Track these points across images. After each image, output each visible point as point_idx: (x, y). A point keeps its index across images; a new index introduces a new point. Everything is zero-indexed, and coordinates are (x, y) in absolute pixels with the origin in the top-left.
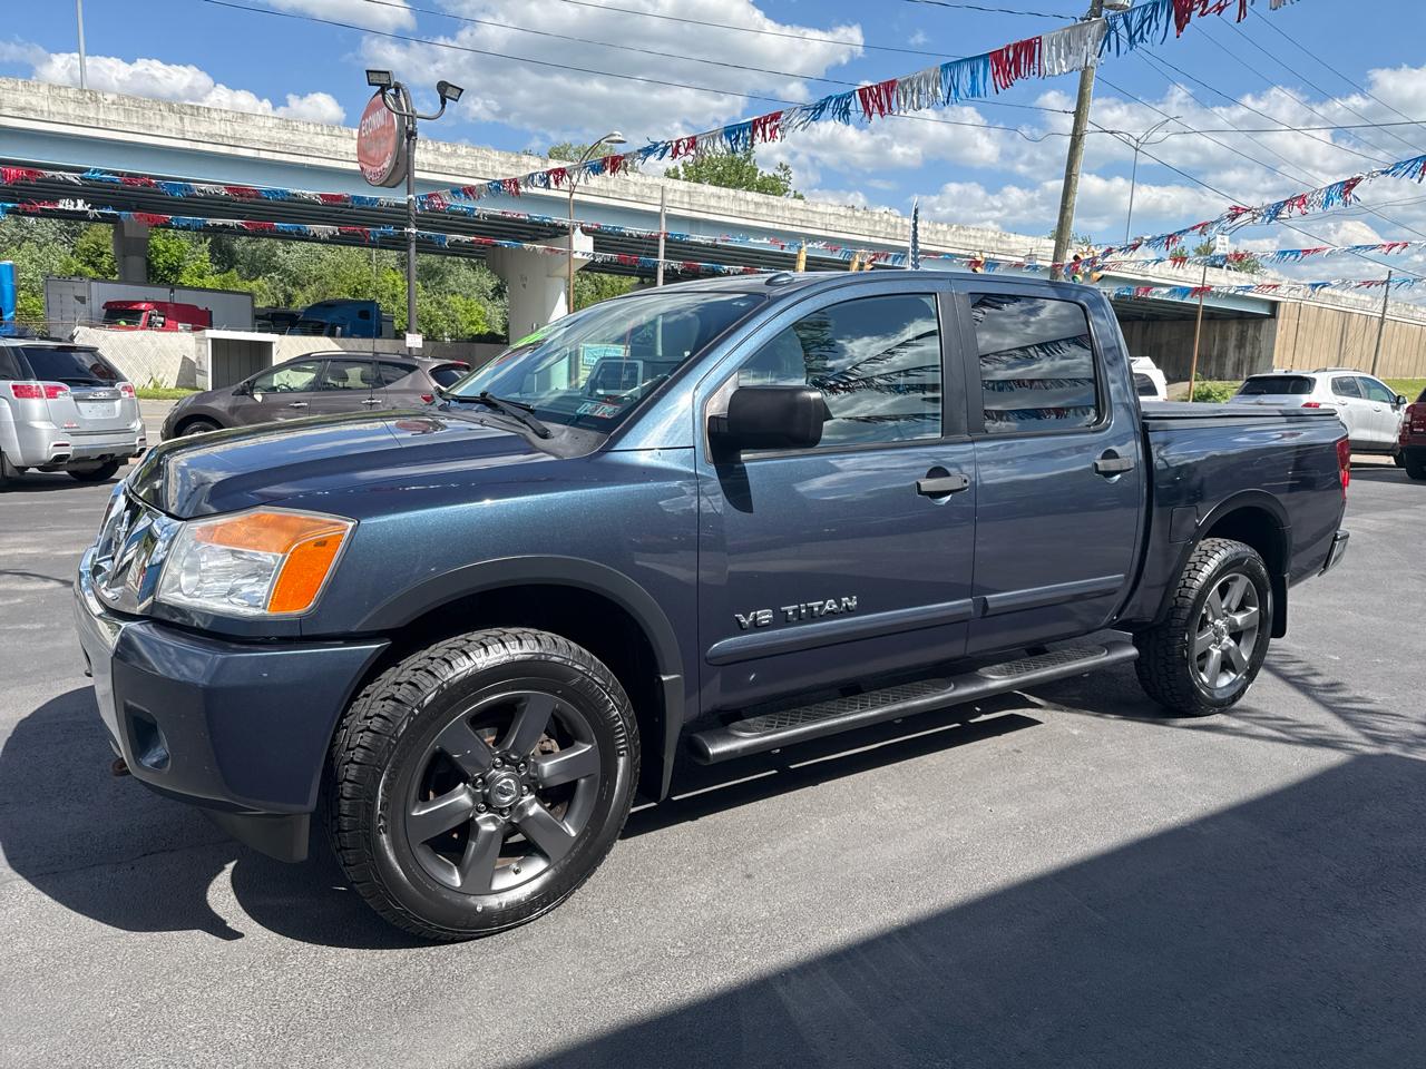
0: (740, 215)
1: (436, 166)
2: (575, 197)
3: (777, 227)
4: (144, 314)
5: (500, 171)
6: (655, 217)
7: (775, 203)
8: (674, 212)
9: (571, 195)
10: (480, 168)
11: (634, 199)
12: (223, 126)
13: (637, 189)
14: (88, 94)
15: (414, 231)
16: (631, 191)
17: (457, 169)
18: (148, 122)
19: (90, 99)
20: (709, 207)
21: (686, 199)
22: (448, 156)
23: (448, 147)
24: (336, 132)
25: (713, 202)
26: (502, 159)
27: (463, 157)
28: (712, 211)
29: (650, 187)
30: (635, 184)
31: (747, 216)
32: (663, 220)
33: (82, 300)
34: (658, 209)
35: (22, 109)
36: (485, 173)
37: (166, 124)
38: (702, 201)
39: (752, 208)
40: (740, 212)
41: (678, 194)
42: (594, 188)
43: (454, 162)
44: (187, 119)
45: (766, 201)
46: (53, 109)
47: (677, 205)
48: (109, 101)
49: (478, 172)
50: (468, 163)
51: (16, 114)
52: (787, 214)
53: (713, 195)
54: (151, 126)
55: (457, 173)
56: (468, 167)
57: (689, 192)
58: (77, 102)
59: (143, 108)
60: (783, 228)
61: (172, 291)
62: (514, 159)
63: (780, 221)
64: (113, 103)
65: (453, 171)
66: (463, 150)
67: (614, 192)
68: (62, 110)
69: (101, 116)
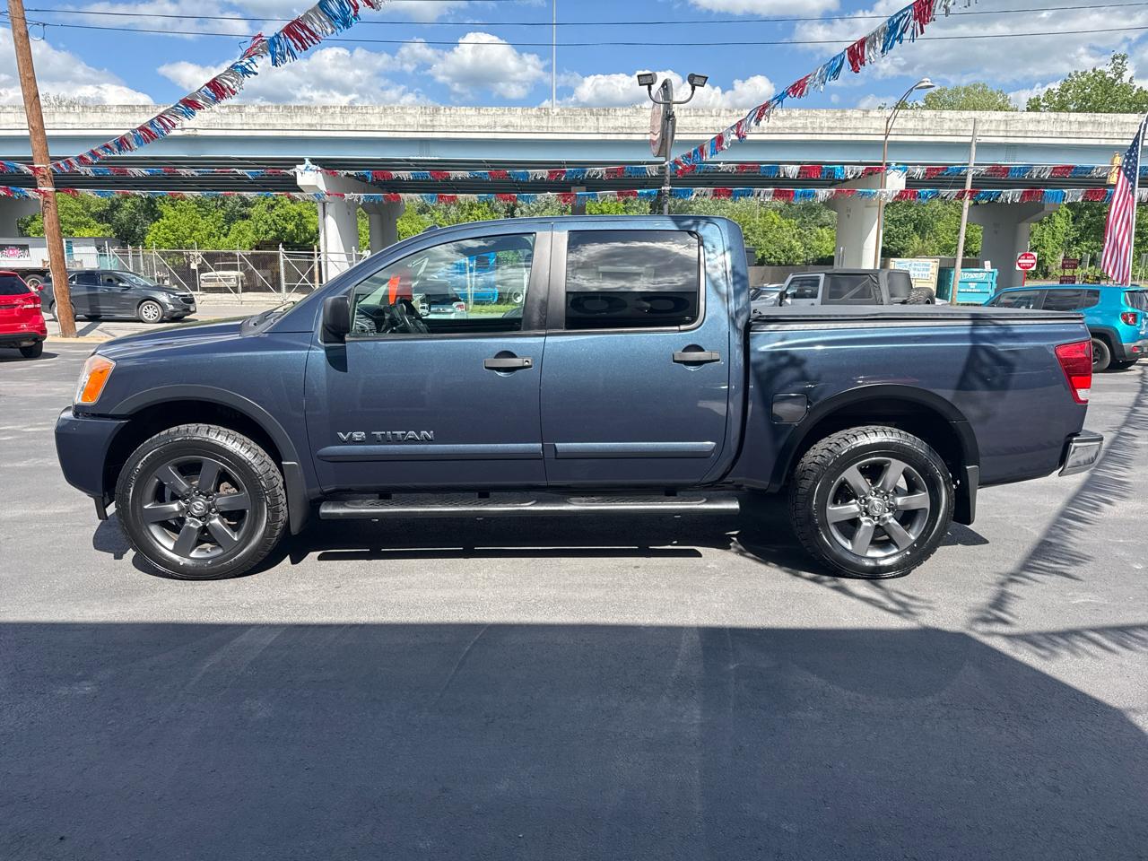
0: (1061, 135)
1: (774, 128)
2: (890, 138)
3: (1103, 142)
5: (826, 125)
6: (967, 146)
7: (1103, 120)
8: (983, 140)
9: (886, 138)
10: (809, 125)
11: (948, 133)
12: (623, 120)
13: (952, 125)
14: (543, 111)
15: (669, 188)
16: (946, 127)
17: (791, 128)
18: (577, 125)
20: (1026, 132)
21: (1002, 127)
22: (783, 119)
23: (785, 112)
24: (700, 113)
25: (1031, 127)
26: (829, 115)
27: (796, 118)
28: (1029, 135)
29: (965, 121)
30: (951, 120)
31: (1069, 136)
32: (974, 148)
34: (968, 140)
35: (506, 126)
36: (813, 128)
37: (588, 124)
38: (1020, 127)
39: (1075, 127)
40: (1061, 133)
41: (994, 124)
42: (911, 129)
43: (788, 123)
44: (601, 118)
45: (1093, 119)
46: (523, 124)
47: (993, 134)
49: (807, 128)
50: (800, 122)
52: (1117, 129)
53: (1032, 121)
54: (579, 127)
55: (790, 131)
56: (800, 125)
57: (1006, 121)
58: (537, 117)
59: (575, 115)
60: (1111, 142)
62: (839, 114)
63: (1107, 136)
64: (558, 115)
65: (787, 131)
66: (796, 113)
67: (929, 129)
68: (528, 124)
69: (550, 125)
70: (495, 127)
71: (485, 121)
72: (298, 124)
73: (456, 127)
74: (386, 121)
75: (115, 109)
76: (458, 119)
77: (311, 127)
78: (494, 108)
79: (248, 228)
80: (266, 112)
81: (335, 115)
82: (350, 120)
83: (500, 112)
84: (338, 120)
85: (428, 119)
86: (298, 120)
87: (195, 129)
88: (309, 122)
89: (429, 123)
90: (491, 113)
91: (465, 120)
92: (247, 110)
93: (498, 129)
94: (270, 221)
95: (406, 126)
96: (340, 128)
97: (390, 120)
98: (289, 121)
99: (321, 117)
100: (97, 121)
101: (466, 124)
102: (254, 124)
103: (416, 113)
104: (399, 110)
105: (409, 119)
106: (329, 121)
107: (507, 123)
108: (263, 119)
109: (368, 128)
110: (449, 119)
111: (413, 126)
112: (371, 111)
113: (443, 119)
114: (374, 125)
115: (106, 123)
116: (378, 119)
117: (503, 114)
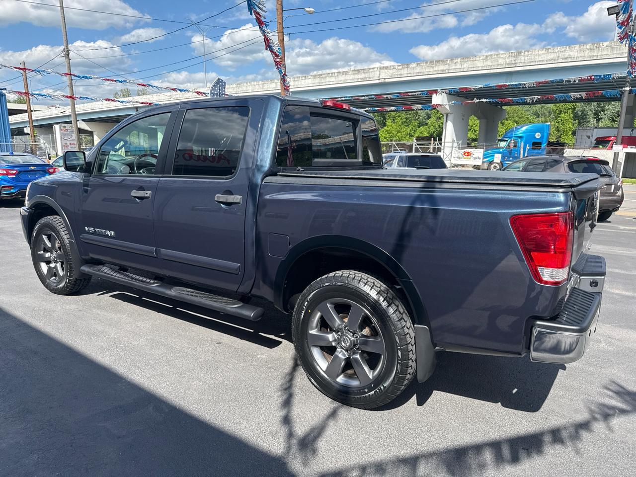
4: (611, 142)
19: (596, 47)
33: (589, 137)
35: (566, 58)
46: (579, 55)
48: (605, 46)
51: (563, 61)
54: (622, 53)
58: (590, 50)
61: (633, 130)
64: (607, 46)
68: (583, 55)
69: (600, 54)
70: (558, 60)
71: (550, 57)
72: (436, 71)
73: (530, 62)
74: (487, 63)
75: (351, 73)
76: (533, 57)
77: (443, 72)
78: (559, 48)
79: (425, 130)
80: (420, 66)
81: (457, 64)
82: (465, 65)
83: (563, 50)
84: (459, 66)
85: (513, 59)
86: (436, 68)
87: (385, 79)
88: (442, 68)
89: (513, 62)
90: (556, 51)
91: (537, 57)
92: (411, 66)
93: (560, 61)
94: (437, 126)
95: (498, 65)
96: (459, 70)
97: (489, 63)
98: (432, 70)
99: (449, 65)
100: (343, 79)
101: (538, 60)
102: (414, 73)
103: (506, 57)
104: (495, 56)
105: (501, 61)
106: (453, 67)
107: (567, 56)
108: (418, 70)
109: (475, 69)
110: (526, 58)
111: (503, 65)
112: (478, 59)
113: (523, 58)
114: (479, 67)
115: (346, 80)
116: (482, 63)
117: (565, 51)
